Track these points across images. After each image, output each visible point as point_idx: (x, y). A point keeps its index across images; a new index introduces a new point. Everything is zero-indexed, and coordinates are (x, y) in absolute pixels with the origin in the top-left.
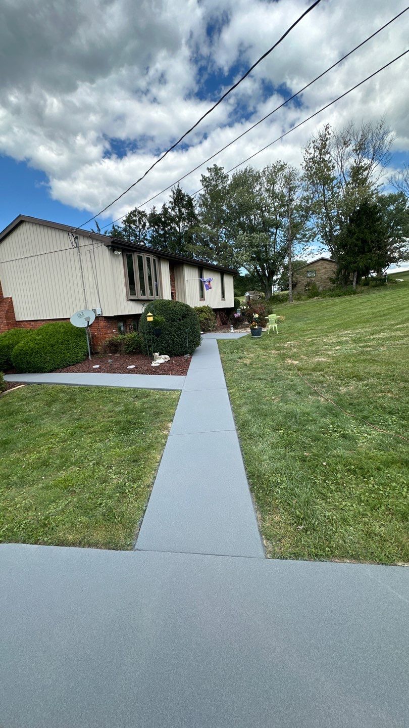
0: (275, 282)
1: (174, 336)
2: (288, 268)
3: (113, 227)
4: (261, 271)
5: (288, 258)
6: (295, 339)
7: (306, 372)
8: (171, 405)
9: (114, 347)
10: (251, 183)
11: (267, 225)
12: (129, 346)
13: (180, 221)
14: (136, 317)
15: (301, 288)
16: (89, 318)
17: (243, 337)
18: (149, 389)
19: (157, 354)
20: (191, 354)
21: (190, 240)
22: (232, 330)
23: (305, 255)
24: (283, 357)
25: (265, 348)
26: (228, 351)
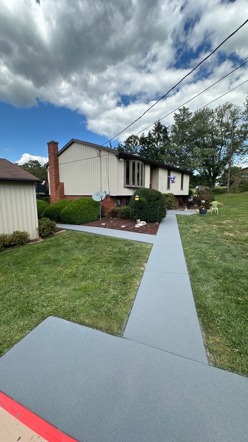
0: (217, 180)
1: (150, 210)
2: (228, 171)
3: (119, 145)
4: (208, 173)
5: (228, 165)
6: (231, 219)
7: (239, 242)
8: (147, 252)
9: (114, 214)
10: (206, 117)
11: (215, 144)
12: (122, 214)
13: (158, 141)
14: (128, 197)
15: (236, 185)
16: (102, 196)
17: (194, 214)
18: (133, 241)
19: (139, 220)
20: (159, 222)
21: (163, 152)
22: (186, 210)
23: (241, 163)
24: (222, 230)
25: (209, 223)
26: (183, 222)
